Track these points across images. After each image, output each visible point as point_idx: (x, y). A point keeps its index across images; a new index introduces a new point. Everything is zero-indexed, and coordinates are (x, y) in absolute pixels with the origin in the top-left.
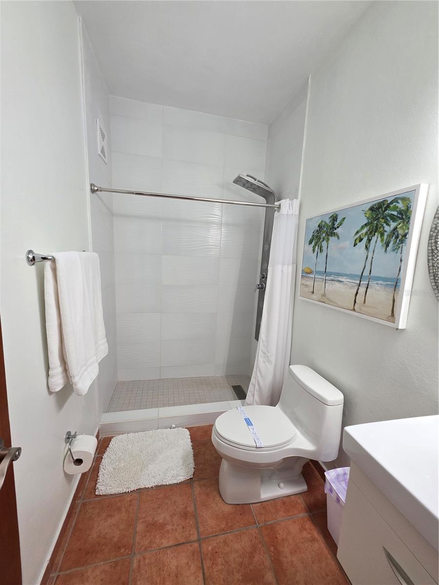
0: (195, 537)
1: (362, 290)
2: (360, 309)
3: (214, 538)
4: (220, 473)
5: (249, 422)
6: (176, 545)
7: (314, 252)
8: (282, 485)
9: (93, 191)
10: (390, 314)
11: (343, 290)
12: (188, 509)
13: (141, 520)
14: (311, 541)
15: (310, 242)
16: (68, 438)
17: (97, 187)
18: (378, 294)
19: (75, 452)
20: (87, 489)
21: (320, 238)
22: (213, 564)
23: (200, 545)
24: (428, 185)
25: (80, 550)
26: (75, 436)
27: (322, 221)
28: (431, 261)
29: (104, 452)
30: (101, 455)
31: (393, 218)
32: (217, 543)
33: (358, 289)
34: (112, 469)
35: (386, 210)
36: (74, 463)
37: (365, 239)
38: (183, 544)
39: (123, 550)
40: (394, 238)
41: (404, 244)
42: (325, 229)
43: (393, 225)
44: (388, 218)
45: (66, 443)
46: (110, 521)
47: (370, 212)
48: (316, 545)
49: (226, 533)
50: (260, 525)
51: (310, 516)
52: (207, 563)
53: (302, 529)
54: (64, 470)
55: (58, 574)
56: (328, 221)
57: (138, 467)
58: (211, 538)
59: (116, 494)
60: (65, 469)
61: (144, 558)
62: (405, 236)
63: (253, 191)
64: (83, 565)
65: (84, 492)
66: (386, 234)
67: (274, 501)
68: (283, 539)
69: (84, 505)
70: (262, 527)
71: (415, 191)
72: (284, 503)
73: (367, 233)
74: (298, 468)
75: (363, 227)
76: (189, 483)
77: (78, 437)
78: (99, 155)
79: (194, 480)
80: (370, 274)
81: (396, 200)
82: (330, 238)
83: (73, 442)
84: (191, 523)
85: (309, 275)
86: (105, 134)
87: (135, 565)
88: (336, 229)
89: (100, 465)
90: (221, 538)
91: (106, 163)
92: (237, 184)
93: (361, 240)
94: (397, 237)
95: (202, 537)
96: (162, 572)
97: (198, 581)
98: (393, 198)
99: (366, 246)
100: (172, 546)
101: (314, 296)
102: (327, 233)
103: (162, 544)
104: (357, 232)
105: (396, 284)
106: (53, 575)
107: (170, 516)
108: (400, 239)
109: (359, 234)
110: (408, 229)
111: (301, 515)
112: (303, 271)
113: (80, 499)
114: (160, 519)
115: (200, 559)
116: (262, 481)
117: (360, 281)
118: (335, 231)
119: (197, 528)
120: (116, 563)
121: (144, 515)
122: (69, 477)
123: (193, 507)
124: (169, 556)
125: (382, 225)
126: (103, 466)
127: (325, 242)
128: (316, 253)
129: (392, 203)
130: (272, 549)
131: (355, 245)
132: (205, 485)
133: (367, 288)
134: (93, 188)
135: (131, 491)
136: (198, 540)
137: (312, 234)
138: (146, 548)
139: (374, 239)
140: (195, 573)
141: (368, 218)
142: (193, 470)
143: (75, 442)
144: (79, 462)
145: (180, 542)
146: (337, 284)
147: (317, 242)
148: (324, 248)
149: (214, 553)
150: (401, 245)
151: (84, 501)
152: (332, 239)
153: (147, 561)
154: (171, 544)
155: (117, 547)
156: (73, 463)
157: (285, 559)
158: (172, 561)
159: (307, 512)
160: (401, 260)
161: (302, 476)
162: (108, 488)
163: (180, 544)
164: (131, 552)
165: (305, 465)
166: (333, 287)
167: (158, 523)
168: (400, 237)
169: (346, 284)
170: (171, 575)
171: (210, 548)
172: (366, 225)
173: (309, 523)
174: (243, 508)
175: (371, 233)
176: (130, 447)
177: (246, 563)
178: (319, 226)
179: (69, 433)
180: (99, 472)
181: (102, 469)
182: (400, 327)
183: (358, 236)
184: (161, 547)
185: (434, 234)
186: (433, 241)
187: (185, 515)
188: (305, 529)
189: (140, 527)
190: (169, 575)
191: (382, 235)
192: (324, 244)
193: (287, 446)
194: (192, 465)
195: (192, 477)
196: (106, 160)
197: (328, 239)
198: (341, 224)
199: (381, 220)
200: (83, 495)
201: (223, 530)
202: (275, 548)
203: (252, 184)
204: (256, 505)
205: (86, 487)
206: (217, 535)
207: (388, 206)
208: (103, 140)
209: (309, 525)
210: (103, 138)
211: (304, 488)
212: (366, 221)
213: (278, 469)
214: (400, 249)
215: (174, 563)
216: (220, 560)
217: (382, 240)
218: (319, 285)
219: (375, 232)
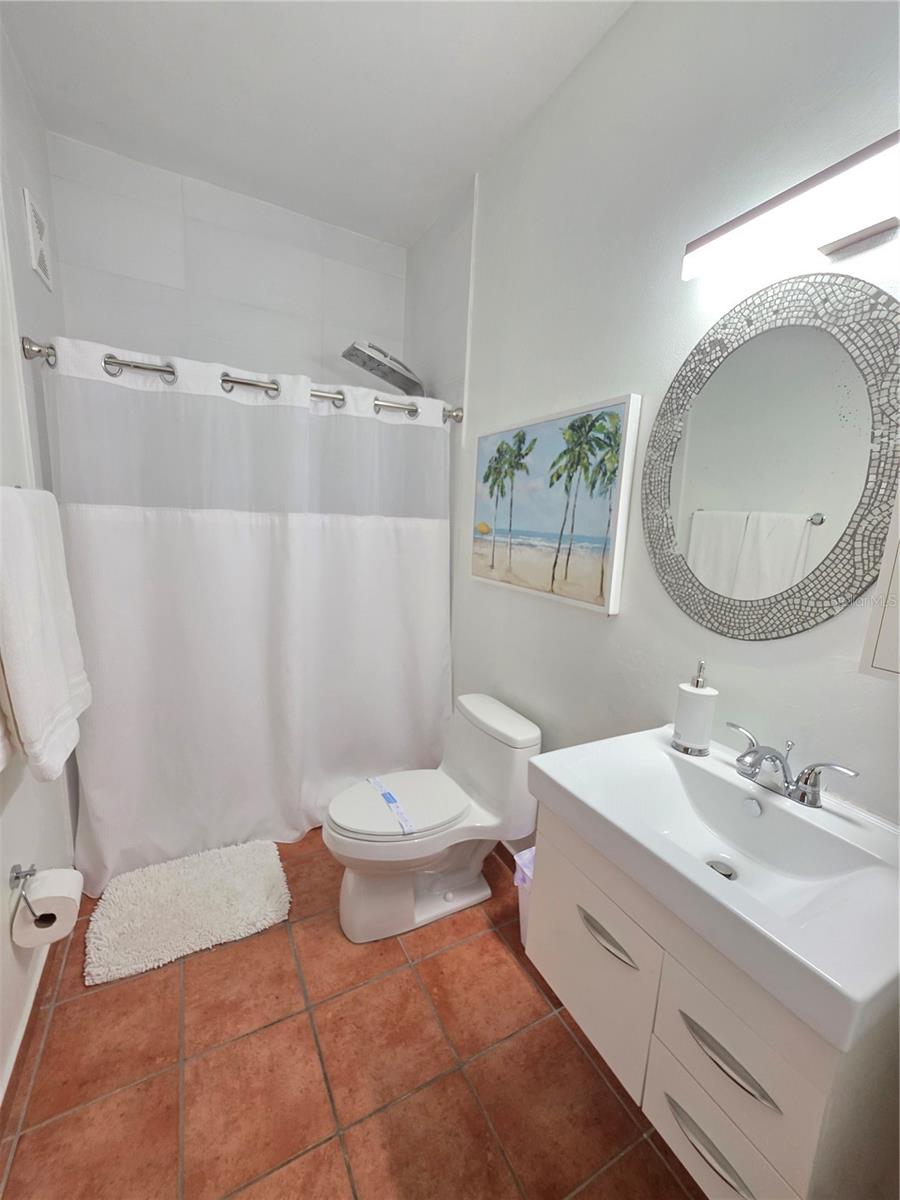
0: (302, 1006)
1: (562, 558)
2: (561, 589)
3: (336, 999)
4: (342, 901)
5: (389, 798)
6: (265, 1027)
7: (491, 496)
8: (450, 896)
9: (27, 354)
10: (598, 593)
11: (534, 559)
12: (285, 968)
13: (193, 1006)
14: (496, 965)
15: (486, 479)
16: (17, 878)
17: (37, 345)
18: (583, 561)
19: (36, 902)
20: (63, 980)
21: (500, 473)
22: (336, 1036)
23: (311, 1016)
24: (640, 397)
25: (65, 1083)
26: (32, 873)
27: (503, 443)
28: (645, 511)
29: (93, 910)
30: (85, 917)
31: (600, 444)
32: (341, 1005)
33: (557, 556)
34: (117, 936)
35: (590, 430)
36: (37, 925)
37: (565, 476)
38: (279, 1021)
39: (159, 1061)
40: (601, 475)
41: (613, 485)
42: (508, 457)
43: (600, 454)
44: (593, 443)
45: (12, 889)
46: (124, 1022)
47: (570, 431)
48: (504, 968)
49: (357, 988)
50: (416, 962)
51: (495, 932)
52: (326, 1038)
53: (483, 951)
54: (12, 941)
55: (22, 1133)
56: (512, 443)
57: (176, 921)
58: (330, 1002)
59: (132, 976)
60: (14, 939)
61: (206, 1061)
62: (614, 472)
63: (382, 377)
64: (77, 1104)
65: (57, 988)
66: (591, 469)
67: (437, 924)
68: (454, 973)
69: (61, 1009)
70: (417, 964)
71: (624, 403)
72: (454, 923)
73: (566, 466)
74: (477, 865)
75: (561, 457)
76: (283, 927)
77: (39, 875)
78: (35, 270)
79: (291, 920)
80: (572, 531)
81: (601, 417)
82: (515, 471)
83: (29, 886)
84: (292, 987)
85: (485, 537)
86: (43, 220)
87: (188, 1075)
88: (523, 457)
89: (87, 935)
90: (348, 996)
91: (50, 291)
92: (351, 360)
93: (559, 477)
94: (605, 474)
95: (313, 1003)
96: (242, 1072)
97: (312, 1066)
98: (599, 412)
99: (566, 487)
100: (260, 1029)
101: (495, 573)
102: (510, 464)
103: (238, 1031)
104: (554, 465)
105: (605, 547)
106: (9, 1138)
107: (251, 986)
108: (608, 475)
109: (557, 467)
110: (618, 462)
111: (480, 934)
112: (475, 529)
113: (49, 1000)
114: (231, 994)
115: (312, 1036)
116: (417, 897)
117: (560, 544)
118: (522, 461)
119: (304, 993)
120: (149, 1083)
121: (197, 996)
122: (22, 955)
123: (293, 961)
124: (253, 1046)
125: (586, 455)
126: (95, 933)
127: (508, 478)
128: (494, 497)
129: (597, 420)
130: (435, 990)
131: (552, 484)
132: (313, 925)
133: (569, 555)
134: (27, 347)
135: (164, 965)
136: (307, 1009)
137: (487, 465)
138: (206, 1046)
139: (576, 476)
140: (304, 1057)
141: (567, 442)
142: (288, 906)
143: (33, 886)
144: (47, 920)
145: (273, 1020)
146: (528, 549)
147: (496, 479)
148: (507, 489)
149: (339, 1021)
150: (609, 487)
151: (58, 1004)
152: (519, 474)
153: (212, 1064)
154: (256, 1026)
155: (149, 1059)
156: (33, 925)
157: (455, 999)
158: (260, 1053)
159: (490, 927)
160: (610, 510)
161: (482, 876)
162: (113, 968)
163: (273, 1024)
164: (178, 1057)
165: (486, 859)
166: (522, 555)
167: (227, 1002)
168: (608, 474)
169: (541, 550)
170: (262, 1071)
171: (329, 1015)
172: (565, 452)
173: (493, 941)
174: (386, 945)
175: (572, 466)
176: (152, 892)
177: (394, 1019)
178: (498, 450)
179: (16, 869)
180: (86, 947)
181: (93, 940)
182: (611, 613)
183: (554, 470)
184: (236, 1037)
185: (648, 471)
186: (647, 481)
187: (279, 978)
188: (487, 952)
189: (191, 1017)
190: (257, 1073)
191: (586, 470)
192: (507, 482)
193: (455, 825)
194: (287, 897)
195: (286, 918)
196: (49, 283)
197: (513, 474)
198: (530, 449)
199: (584, 446)
200: (56, 993)
201: (352, 984)
202: (440, 988)
203: (380, 364)
204: (407, 935)
205: (60, 977)
206: (340, 995)
207: (593, 425)
208: (41, 239)
209: (493, 944)
210: (41, 232)
211: (487, 893)
212: (564, 447)
213: (441, 873)
214: (608, 493)
215: (265, 1052)
216: (347, 1029)
217: (586, 478)
218: (501, 552)
219: (578, 465)
